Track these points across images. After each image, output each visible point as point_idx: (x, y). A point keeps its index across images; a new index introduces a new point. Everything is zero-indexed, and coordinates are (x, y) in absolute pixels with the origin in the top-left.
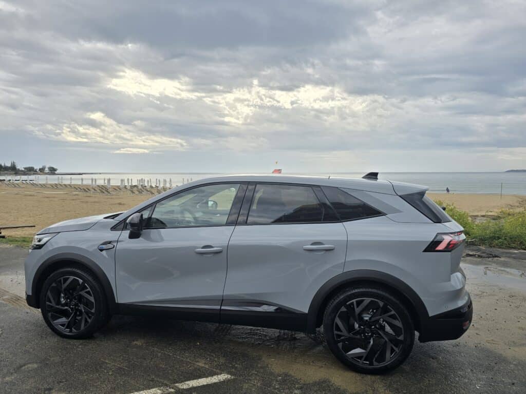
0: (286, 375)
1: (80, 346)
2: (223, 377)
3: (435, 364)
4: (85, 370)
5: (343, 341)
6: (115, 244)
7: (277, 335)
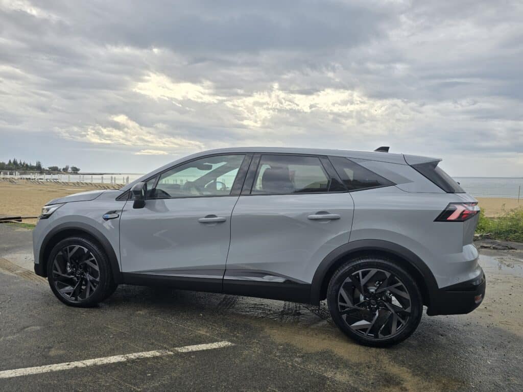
0: (288, 345)
1: (84, 313)
2: (223, 344)
3: (443, 340)
4: (86, 333)
5: (347, 312)
6: (120, 213)
7: (280, 311)
